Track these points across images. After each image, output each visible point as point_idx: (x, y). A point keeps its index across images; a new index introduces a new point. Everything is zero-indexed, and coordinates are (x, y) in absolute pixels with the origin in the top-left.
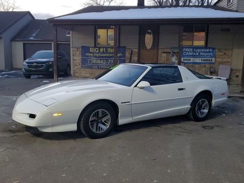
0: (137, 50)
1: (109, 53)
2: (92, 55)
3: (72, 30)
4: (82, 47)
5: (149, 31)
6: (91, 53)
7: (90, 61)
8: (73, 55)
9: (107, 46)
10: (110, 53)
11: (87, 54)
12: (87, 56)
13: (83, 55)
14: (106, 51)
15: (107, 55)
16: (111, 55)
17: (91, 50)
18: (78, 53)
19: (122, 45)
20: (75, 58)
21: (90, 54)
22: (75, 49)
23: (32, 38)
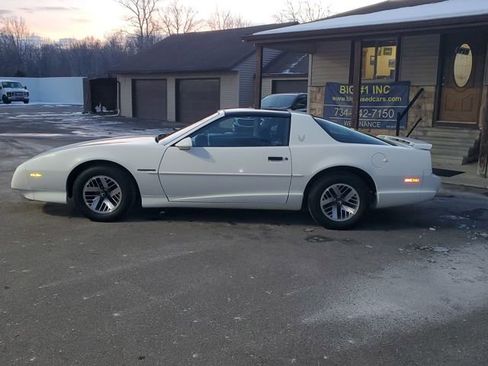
0: (432, 89)
1: (375, 96)
2: (343, 99)
3: (312, 54)
4: (328, 84)
5: (465, 46)
6: (342, 96)
7: (339, 112)
8: (311, 102)
9: (373, 82)
10: (379, 95)
11: (334, 99)
12: (334, 102)
13: (328, 99)
14: (371, 91)
15: (372, 99)
16: (378, 100)
17: (343, 90)
18: (319, 96)
19: (403, 78)
20: (314, 106)
21: (339, 99)
22: (315, 89)
23: (287, 72)
